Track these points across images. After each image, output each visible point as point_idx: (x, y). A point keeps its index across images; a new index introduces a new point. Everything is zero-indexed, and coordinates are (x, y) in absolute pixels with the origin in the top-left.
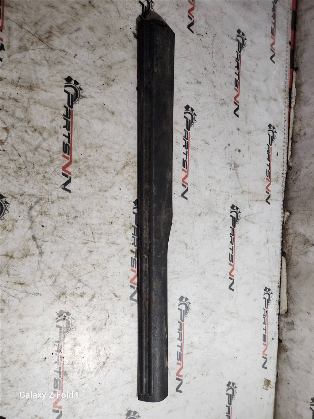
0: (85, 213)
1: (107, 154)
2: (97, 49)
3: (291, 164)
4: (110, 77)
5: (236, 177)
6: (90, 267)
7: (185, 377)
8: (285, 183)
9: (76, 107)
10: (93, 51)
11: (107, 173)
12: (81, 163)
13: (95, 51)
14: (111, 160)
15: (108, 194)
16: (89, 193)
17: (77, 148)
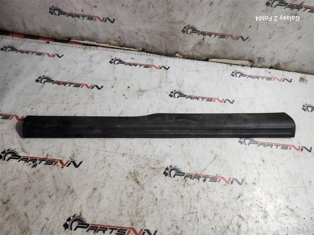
0: (173, 219)
1: (128, 196)
2: (43, 200)
3: (141, 49)
4: (66, 190)
5: (148, 91)
6: (217, 218)
7: (300, 144)
8: (154, 55)
9: (89, 221)
10: (44, 203)
11: (142, 198)
12: (133, 220)
13: (44, 202)
14: (132, 193)
15: (159, 198)
16: (158, 215)
17: (122, 223)
